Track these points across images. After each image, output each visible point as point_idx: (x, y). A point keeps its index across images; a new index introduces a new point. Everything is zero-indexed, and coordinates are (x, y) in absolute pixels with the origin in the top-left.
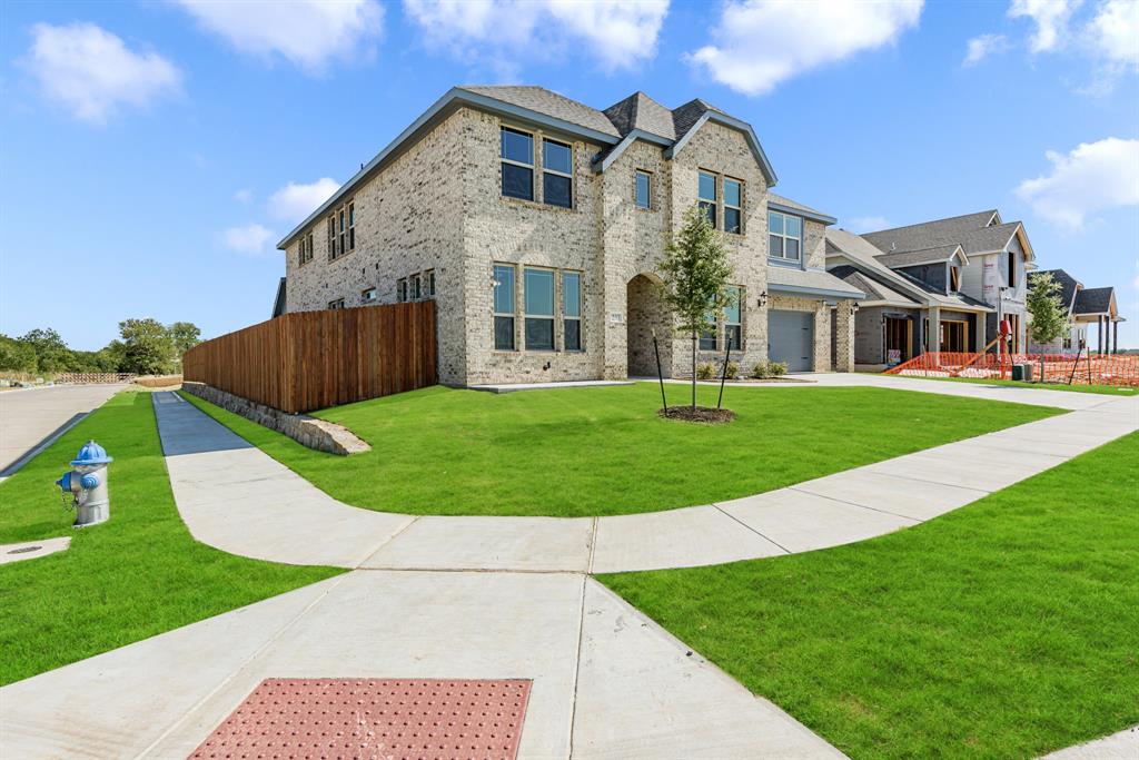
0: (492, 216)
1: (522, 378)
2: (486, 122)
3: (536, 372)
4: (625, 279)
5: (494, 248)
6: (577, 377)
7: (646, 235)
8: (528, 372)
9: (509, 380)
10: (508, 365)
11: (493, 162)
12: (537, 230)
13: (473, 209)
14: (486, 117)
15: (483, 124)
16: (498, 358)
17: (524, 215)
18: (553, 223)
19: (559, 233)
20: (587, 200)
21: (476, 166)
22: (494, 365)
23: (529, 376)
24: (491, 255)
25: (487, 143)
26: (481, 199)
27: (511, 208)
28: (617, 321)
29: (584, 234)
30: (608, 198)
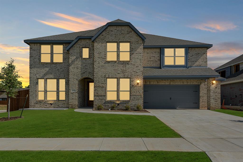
0: (37, 67)
1: (45, 107)
2: (36, 46)
3: (49, 105)
4: (77, 80)
5: (37, 75)
6: (62, 107)
7: (86, 66)
8: (46, 105)
9: (41, 107)
10: (40, 103)
11: (37, 55)
12: (50, 69)
13: (32, 67)
14: (36, 44)
15: (35, 46)
16: (38, 102)
17: (46, 66)
18: (55, 67)
19: (57, 69)
20: (66, 59)
21: (33, 56)
22: (37, 104)
23: (47, 106)
24: (36, 77)
25: (36, 51)
26: (34, 64)
27: (42, 65)
28: (74, 92)
29: (65, 68)
30: (71, 57)
